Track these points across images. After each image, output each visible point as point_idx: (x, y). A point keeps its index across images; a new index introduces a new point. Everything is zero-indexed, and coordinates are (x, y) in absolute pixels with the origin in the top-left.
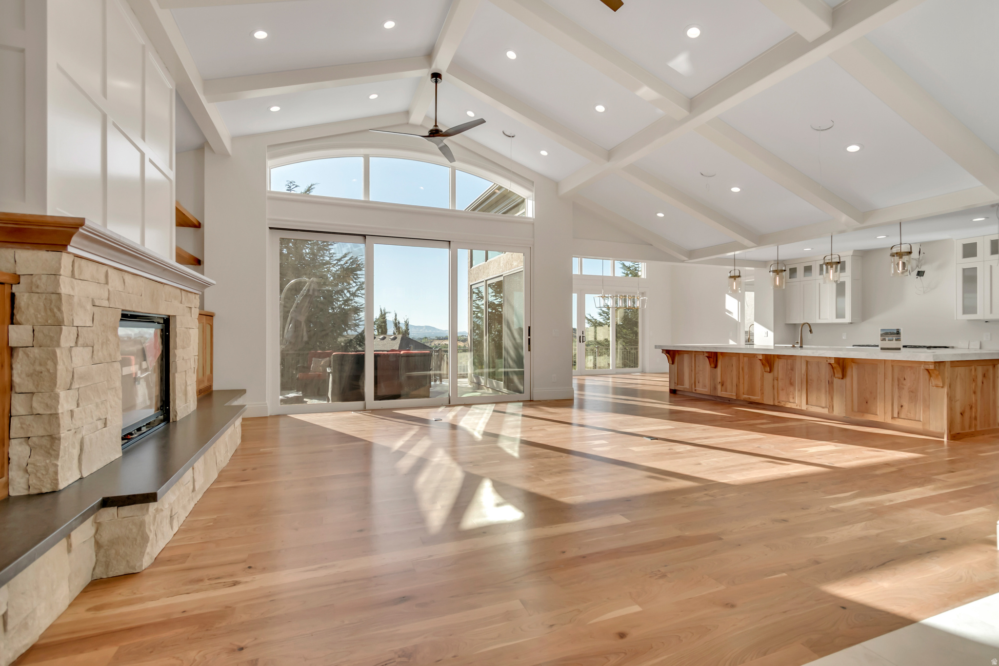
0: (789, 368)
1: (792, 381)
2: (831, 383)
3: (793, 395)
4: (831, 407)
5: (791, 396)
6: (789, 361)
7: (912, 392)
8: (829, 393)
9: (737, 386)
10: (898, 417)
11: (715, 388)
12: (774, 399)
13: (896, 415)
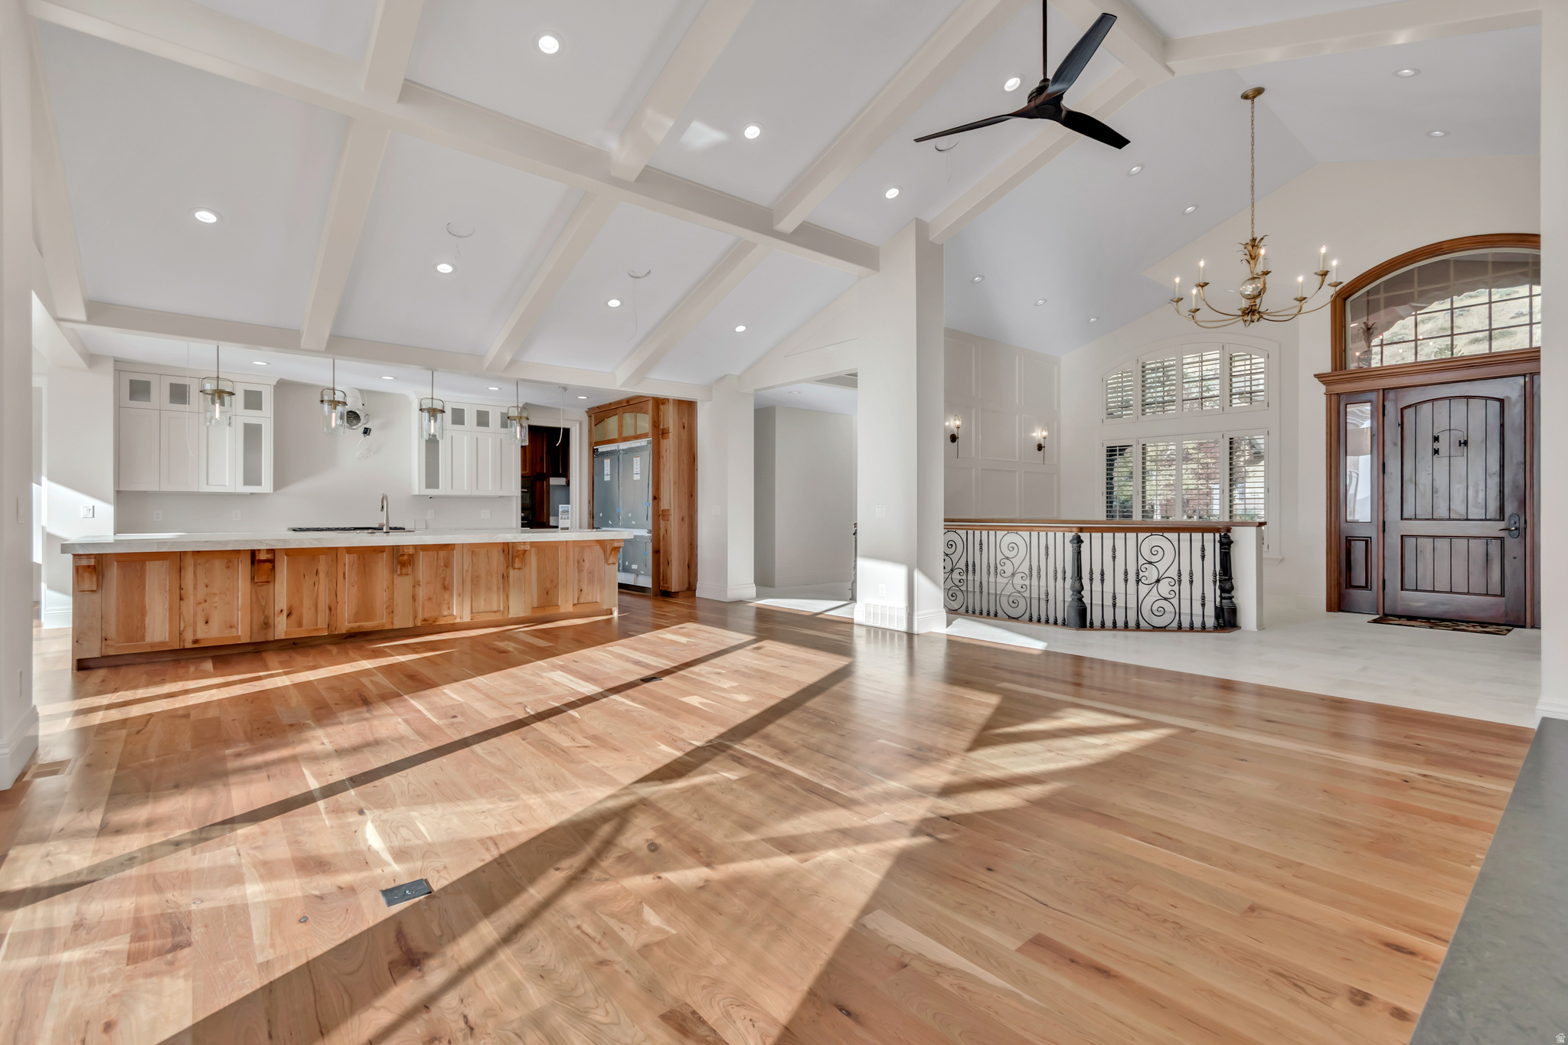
0: (442, 565)
1: (446, 583)
2: (505, 577)
3: (448, 603)
4: (507, 608)
5: (445, 607)
6: (442, 553)
7: (590, 573)
8: (503, 591)
9: (330, 609)
10: (578, 603)
11: (266, 625)
12: (415, 617)
13: (576, 602)
